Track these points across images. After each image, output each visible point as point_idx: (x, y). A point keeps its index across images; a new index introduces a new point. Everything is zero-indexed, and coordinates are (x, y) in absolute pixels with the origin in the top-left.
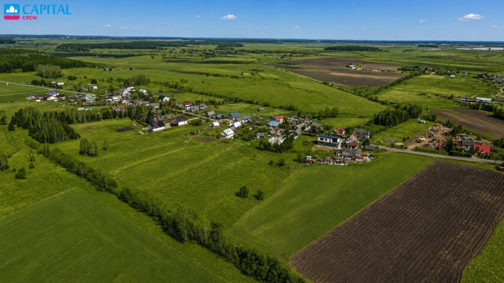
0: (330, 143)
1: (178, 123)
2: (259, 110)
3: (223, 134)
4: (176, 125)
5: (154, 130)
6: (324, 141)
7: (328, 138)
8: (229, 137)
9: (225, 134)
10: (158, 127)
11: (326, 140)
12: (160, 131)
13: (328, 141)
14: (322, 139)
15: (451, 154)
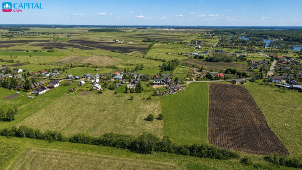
0: (161, 83)
1: (54, 86)
2: (96, 71)
3: (95, 88)
4: (53, 87)
5: (40, 93)
6: (157, 82)
7: (159, 80)
8: (99, 89)
9: (96, 87)
10: (42, 91)
11: (158, 82)
12: (44, 93)
13: (159, 82)
14: (156, 82)
15: (212, 80)
